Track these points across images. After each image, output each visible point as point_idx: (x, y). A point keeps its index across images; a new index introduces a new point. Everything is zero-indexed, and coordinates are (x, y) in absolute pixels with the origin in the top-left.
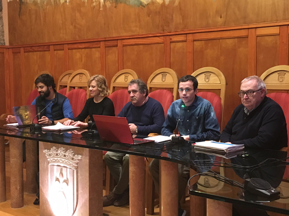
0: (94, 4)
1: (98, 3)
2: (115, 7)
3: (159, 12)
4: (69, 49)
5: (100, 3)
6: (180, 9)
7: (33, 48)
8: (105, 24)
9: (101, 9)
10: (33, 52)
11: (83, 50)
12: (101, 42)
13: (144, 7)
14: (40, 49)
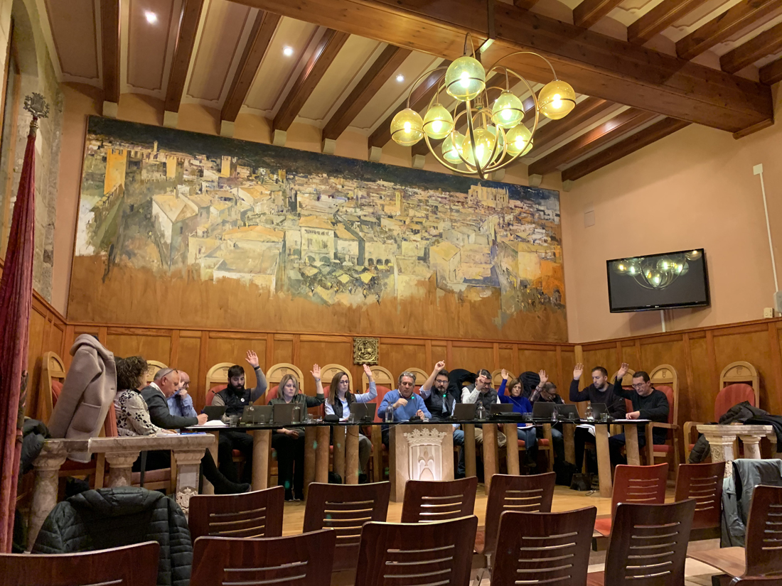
0: (261, 291)
1: (266, 291)
2: (292, 300)
3: (346, 314)
4: (210, 338)
5: (269, 292)
6: (368, 314)
7: (132, 330)
8: (276, 316)
9: (271, 298)
10: (131, 335)
11: (236, 341)
12: (269, 335)
13: (329, 306)
14: (149, 333)
